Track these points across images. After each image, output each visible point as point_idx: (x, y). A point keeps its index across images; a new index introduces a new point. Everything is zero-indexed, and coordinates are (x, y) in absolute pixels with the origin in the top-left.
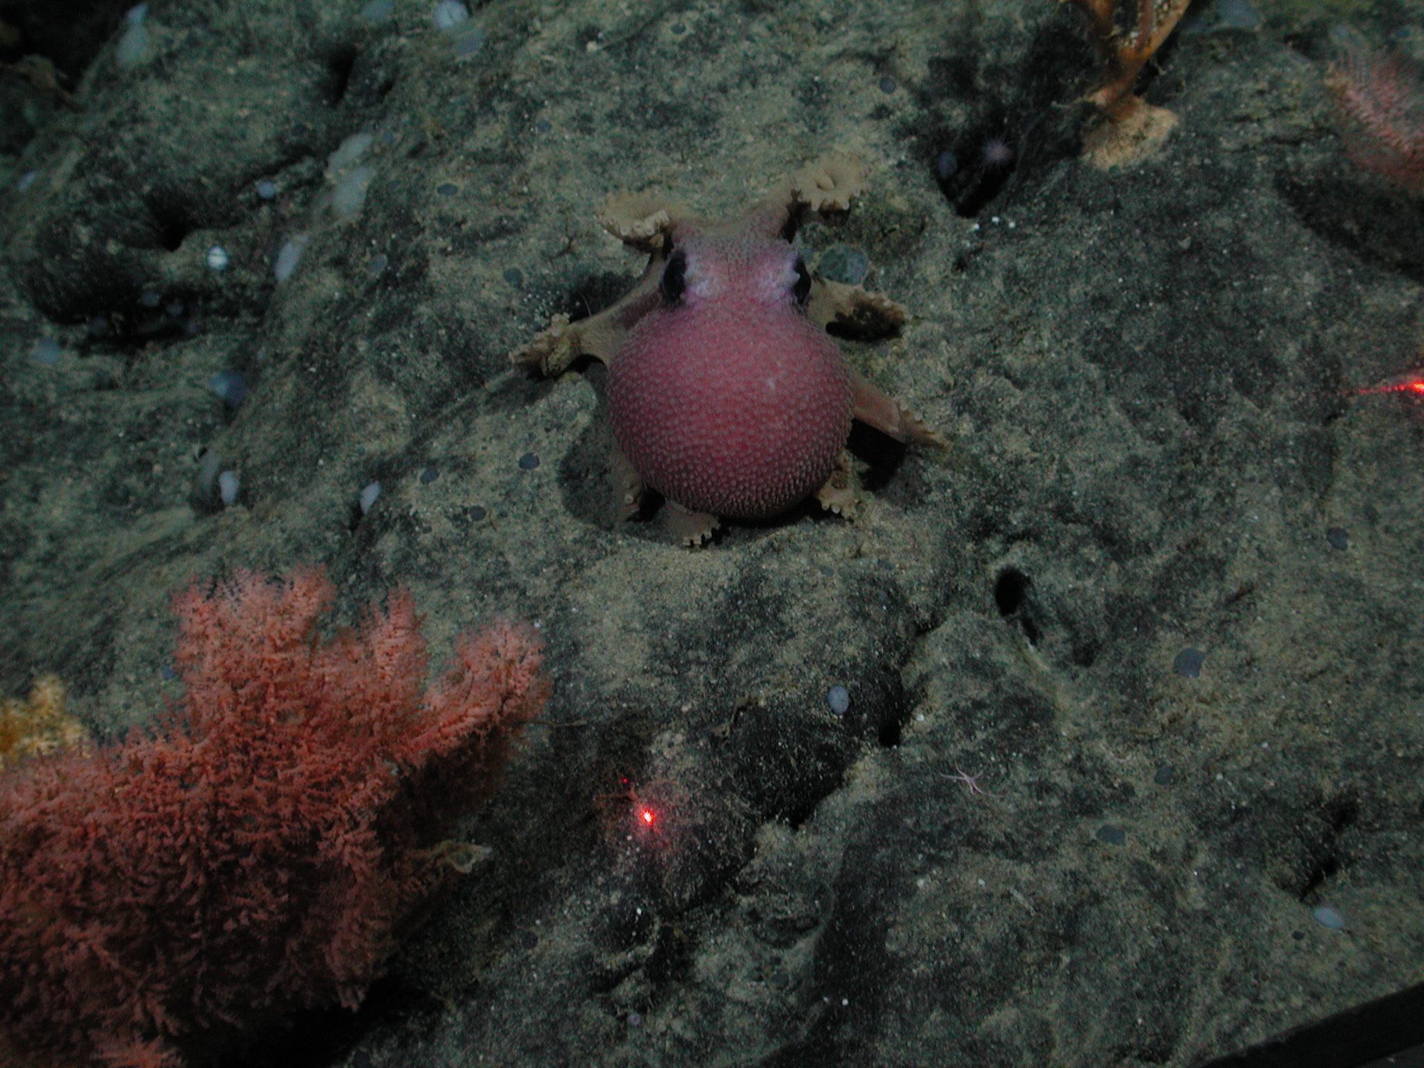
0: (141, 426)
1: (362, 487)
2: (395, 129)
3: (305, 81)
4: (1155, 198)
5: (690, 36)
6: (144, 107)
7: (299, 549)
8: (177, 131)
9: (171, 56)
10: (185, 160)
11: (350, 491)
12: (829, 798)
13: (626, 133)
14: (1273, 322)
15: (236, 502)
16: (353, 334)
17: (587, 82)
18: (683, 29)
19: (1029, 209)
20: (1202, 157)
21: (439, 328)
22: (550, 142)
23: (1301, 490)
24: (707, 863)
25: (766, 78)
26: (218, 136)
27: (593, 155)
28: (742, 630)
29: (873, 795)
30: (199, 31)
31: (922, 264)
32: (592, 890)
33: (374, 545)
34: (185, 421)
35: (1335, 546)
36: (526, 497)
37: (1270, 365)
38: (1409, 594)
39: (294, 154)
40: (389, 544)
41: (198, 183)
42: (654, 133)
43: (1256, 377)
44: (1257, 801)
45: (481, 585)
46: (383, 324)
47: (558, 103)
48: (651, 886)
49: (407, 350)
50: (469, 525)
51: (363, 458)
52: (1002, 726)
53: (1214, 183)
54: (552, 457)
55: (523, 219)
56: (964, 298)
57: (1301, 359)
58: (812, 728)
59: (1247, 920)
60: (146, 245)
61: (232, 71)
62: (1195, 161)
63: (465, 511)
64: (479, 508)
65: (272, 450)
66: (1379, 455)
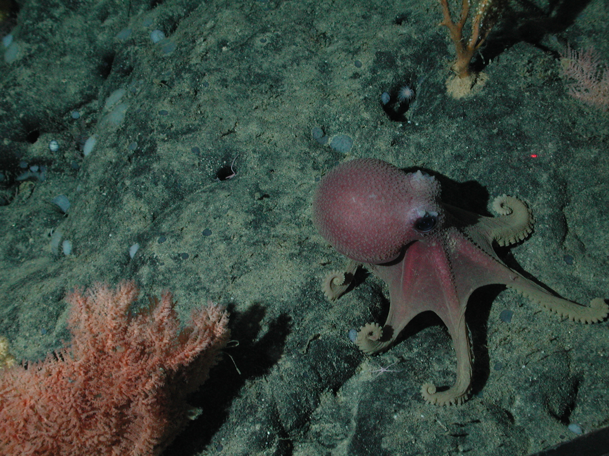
0: (23, 221)
1: (130, 246)
2: (137, 87)
3: (92, 66)
4: (481, 111)
5: (269, 43)
6: (19, 80)
7: (102, 274)
8: (35, 89)
9: (30, 56)
10: (38, 102)
11: (124, 248)
12: (350, 380)
13: (243, 87)
14: (536, 165)
15: (71, 254)
16: (123, 178)
17: (224, 64)
18: (266, 41)
19: (425, 117)
20: (501, 93)
21: (163, 174)
22: (208, 91)
23: (552, 239)
24: (298, 410)
25: (303, 62)
26: (53, 91)
27: (228, 96)
28: (308, 306)
29: (370, 378)
30: (43, 45)
31: (378, 142)
32: (247, 424)
33: (138, 271)
34: (43, 218)
35: (567, 263)
36: (206, 248)
37: (536, 184)
38: (601, 284)
39: (89, 98)
40: (145, 271)
41: (45, 112)
42: (255, 86)
43: (529, 189)
44: (541, 377)
45: (188, 288)
46: (137, 173)
47: (211, 73)
48: (274, 422)
49: (148, 184)
50: (181, 261)
51: (130, 233)
52: (425, 346)
53: (507, 104)
54: (217, 230)
55: (200, 125)
56: (397, 156)
57: (549, 181)
58: (342, 348)
59: (539, 431)
60: (22, 141)
61: (58, 62)
62: (498, 94)
63: (179, 255)
64: (185, 254)
65: (87, 230)
66: (584, 222)
